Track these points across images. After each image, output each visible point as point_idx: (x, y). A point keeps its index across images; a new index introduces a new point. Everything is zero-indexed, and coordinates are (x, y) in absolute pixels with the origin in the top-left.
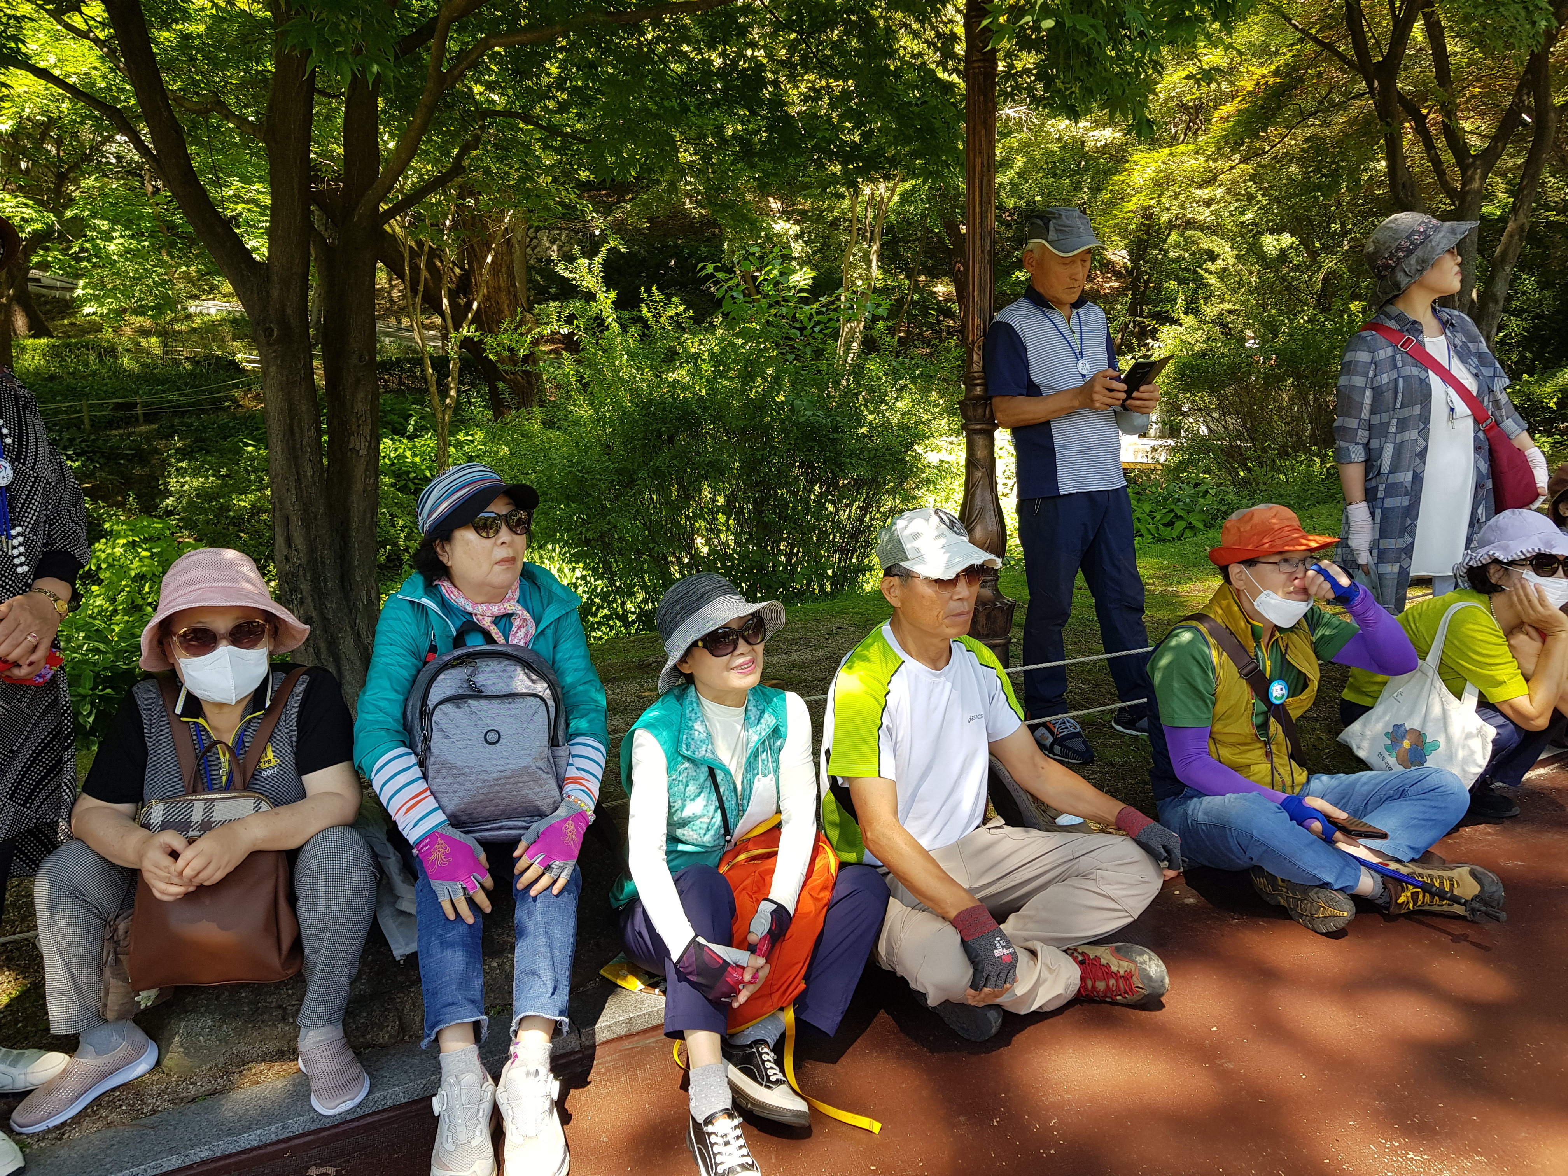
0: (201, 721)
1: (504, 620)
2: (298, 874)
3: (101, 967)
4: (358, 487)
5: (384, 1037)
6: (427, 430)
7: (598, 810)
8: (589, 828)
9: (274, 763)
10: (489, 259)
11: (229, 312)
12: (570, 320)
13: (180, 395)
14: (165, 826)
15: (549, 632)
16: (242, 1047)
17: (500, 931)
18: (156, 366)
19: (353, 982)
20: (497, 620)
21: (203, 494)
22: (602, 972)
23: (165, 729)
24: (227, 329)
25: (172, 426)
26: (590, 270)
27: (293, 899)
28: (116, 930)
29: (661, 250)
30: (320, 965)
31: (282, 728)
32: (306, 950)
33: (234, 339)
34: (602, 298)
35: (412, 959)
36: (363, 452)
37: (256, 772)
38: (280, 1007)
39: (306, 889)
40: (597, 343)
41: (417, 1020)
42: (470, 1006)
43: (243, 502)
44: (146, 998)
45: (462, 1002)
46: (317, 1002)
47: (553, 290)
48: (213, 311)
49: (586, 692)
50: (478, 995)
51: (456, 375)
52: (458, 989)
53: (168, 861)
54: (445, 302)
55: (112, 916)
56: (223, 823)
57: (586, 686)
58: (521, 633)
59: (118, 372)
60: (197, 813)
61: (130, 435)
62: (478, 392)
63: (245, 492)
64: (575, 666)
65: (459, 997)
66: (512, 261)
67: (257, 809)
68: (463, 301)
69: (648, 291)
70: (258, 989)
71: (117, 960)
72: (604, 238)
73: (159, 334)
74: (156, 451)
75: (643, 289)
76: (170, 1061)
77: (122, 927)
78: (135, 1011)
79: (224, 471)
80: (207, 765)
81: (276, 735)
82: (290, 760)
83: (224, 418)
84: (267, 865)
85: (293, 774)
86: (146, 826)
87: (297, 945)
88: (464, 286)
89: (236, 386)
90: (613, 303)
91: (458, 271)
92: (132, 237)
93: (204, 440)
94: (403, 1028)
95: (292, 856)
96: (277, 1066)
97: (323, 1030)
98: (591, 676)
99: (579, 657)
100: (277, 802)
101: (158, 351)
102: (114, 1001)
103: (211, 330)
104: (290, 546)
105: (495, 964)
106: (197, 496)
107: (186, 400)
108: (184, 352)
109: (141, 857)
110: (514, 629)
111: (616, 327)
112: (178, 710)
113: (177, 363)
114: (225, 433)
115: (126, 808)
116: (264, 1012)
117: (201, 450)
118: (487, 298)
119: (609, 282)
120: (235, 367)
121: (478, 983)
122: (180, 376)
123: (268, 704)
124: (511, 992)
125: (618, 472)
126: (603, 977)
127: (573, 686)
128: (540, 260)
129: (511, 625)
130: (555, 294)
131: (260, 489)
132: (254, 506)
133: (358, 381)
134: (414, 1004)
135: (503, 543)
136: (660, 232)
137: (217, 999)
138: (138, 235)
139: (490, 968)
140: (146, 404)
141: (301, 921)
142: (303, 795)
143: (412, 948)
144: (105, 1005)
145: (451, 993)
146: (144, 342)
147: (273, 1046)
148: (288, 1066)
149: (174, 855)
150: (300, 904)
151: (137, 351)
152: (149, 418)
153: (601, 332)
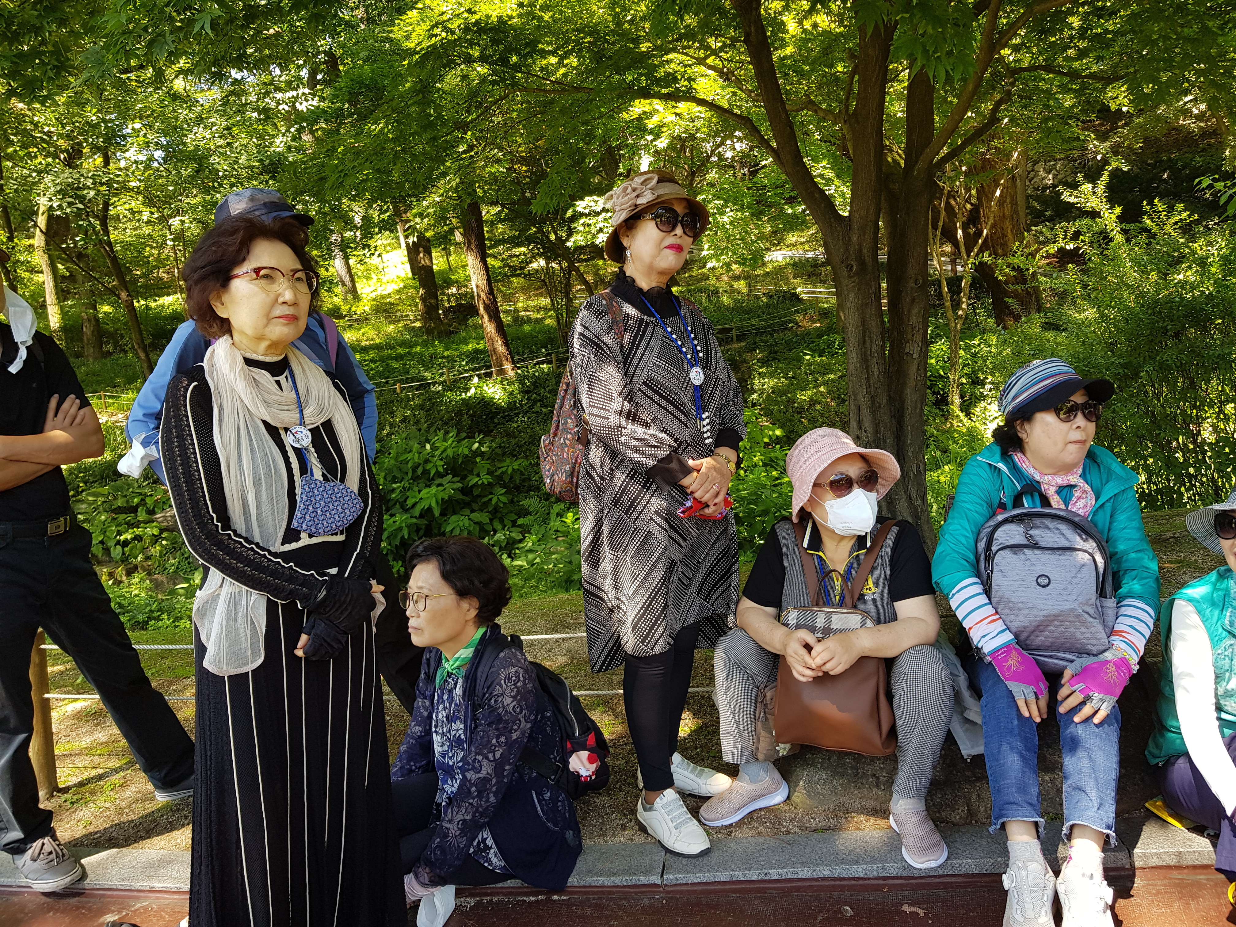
0: (820, 554)
1: (1066, 491)
2: (894, 679)
3: (754, 721)
4: (911, 382)
5: (956, 817)
6: (941, 337)
7: (1142, 662)
8: (1133, 677)
9: (873, 590)
10: (998, 193)
11: (791, 258)
12: (1076, 236)
13: (761, 320)
14: (798, 627)
15: (1108, 506)
16: (846, 799)
17: (1051, 751)
18: (743, 302)
19: (934, 768)
20: (1060, 490)
21: (776, 391)
22: (1147, 805)
23: (797, 557)
24: (790, 270)
25: (755, 343)
26: (1094, 193)
27: (890, 697)
28: (765, 696)
29: (1154, 166)
30: (911, 751)
31: (879, 564)
32: (900, 737)
33: (795, 278)
34: (1106, 215)
35: (979, 760)
36: (915, 356)
37: (861, 596)
38: (874, 775)
39: (901, 690)
40: (1102, 253)
41: (982, 809)
42: (1029, 808)
43: (804, 396)
44: (783, 749)
45: (1022, 803)
46: (908, 778)
47: (1048, 213)
48: (780, 259)
49: (1139, 559)
50: (1034, 800)
51: (967, 292)
52: (1017, 792)
53: (803, 651)
54: (960, 232)
55: (762, 686)
56: (841, 631)
57: (1139, 555)
58: (1081, 503)
59: (720, 307)
60: (820, 621)
61: (728, 350)
62: (982, 304)
63: (805, 389)
64: (1129, 536)
65: (1020, 799)
66: (1016, 192)
67: (863, 624)
68: (972, 230)
69: (1151, 204)
70: (858, 757)
71: (766, 718)
72: (1106, 162)
73: (745, 278)
74: (745, 361)
75: (1145, 203)
76: (796, 798)
77: (769, 695)
78: (776, 757)
79: (790, 374)
80: (826, 586)
81: (875, 570)
82: (885, 590)
83: (789, 335)
84: (871, 667)
85: (888, 601)
86: (786, 625)
87: (893, 732)
88: (974, 218)
89: (797, 312)
90: (1118, 217)
91: (968, 206)
92: (737, 210)
93: (776, 352)
94: (971, 813)
95: (889, 663)
96: (872, 819)
97: (912, 801)
98: (1145, 546)
99: (1134, 528)
100: (878, 621)
101: (745, 291)
102: (764, 746)
103: (779, 272)
104: (860, 428)
105: (1047, 778)
106: (773, 392)
107: (763, 324)
108: (761, 289)
109: (785, 646)
110: (1074, 499)
111: (1119, 238)
112: (805, 545)
113: (757, 298)
114: (790, 346)
115: (771, 610)
116: (862, 777)
117: (774, 359)
118: (993, 226)
119: (1112, 201)
120: (796, 297)
121: (1034, 790)
122: (759, 307)
123: (869, 544)
124: (1062, 804)
125: (1124, 366)
126: (1148, 809)
127: (1126, 552)
128: (1037, 189)
129: (1071, 496)
130: (1051, 216)
131: (816, 387)
132: (811, 399)
133: (913, 300)
134: (979, 796)
135: (1078, 427)
136: (1153, 150)
137: (829, 759)
138: (741, 209)
139: (1043, 781)
140: (739, 328)
141: (896, 713)
142: (894, 618)
143: (979, 750)
144: (757, 749)
145: (1013, 794)
146: (735, 285)
147: (870, 804)
148: (882, 822)
149: (808, 648)
150: (895, 701)
151: (732, 291)
152: (740, 338)
153: (1107, 244)
